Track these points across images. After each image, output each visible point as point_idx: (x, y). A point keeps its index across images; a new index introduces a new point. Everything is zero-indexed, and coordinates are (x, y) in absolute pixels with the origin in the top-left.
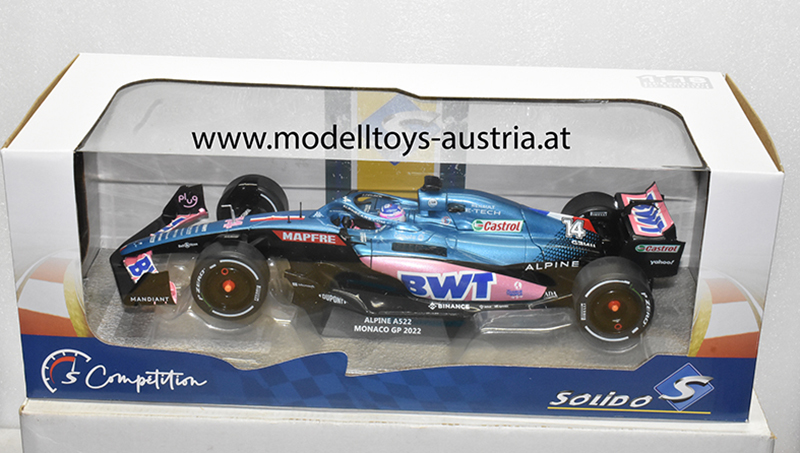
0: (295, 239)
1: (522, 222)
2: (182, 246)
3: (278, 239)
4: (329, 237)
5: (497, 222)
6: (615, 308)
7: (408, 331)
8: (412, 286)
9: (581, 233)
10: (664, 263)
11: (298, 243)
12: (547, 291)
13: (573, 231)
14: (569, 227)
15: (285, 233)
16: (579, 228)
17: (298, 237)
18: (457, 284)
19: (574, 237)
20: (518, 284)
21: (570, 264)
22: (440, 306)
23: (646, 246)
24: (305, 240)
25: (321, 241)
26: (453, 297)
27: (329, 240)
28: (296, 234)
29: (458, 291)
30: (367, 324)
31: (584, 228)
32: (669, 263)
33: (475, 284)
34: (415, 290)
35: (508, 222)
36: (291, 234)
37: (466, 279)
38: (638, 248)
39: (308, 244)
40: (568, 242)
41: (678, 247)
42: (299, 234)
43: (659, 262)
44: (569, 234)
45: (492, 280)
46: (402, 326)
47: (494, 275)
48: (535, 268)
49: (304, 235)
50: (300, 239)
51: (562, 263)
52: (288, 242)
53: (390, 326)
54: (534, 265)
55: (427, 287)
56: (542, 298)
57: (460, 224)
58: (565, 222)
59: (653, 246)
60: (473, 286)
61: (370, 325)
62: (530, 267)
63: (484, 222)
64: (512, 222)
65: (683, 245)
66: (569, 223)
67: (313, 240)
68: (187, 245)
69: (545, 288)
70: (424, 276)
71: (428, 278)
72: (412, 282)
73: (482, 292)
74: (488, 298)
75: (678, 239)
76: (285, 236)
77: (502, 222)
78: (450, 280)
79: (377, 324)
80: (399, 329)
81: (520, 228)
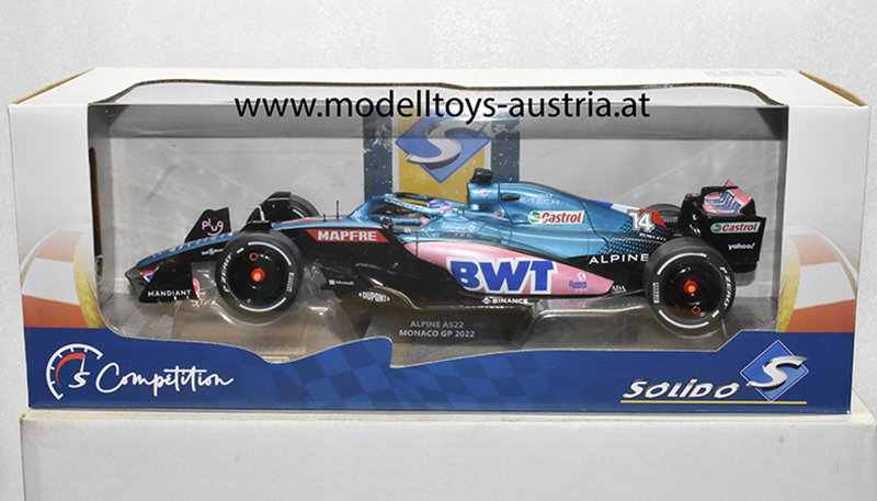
0: (332, 239)
1: (583, 213)
2: (207, 253)
3: (314, 241)
4: (370, 233)
5: (556, 213)
6: (692, 289)
7: (459, 334)
8: (464, 275)
9: (649, 226)
10: (744, 247)
11: (335, 243)
12: (614, 285)
13: (641, 223)
14: (636, 220)
15: (320, 233)
16: (647, 220)
17: (335, 236)
18: (514, 272)
19: (642, 231)
20: (582, 276)
21: (639, 258)
23: (723, 225)
24: (342, 239)
25: (361, 239)
26: (510, 289)
27: (370, 237)
28: (333, 233)
29: (515, 282)
30: (414, 328)
31: (652, 220)
32: (749, 247)
33: (534, 272)
34: (466, 282)
35: (567, 213)
36: (327, 233)
37: (523, 267)
38: (713, 228)
39: (346, 244)
40: (635, 234)
41: (759, 224)
42: (336, 233)
43: (738, 246)
44: (636, 227)
45: (552, 268)
46: (454, 330)
47: (554, 263)
48: (600, 261)
49: (342, 233)
50: (338, 239)
51: (630, 256)
52: (324, 243)
53: (440, 330)
54: (598, 257)
55: (480, 276)
56: (609, 292)
58: (631, 214)
59: (731, 224)
60: (531, 275)
61: (417, 329)
62: (594, 260)
63: (541, 213)
64: (572, 213)
65: (763, 221)
67: (351, 239)
68: (212, 252)
69: (612, 282)
70: (476, 262)
71: (481, 264)
73: (541, 283)
74: (548, 292)
75: (757, 215)
76: (321, 236)
77: (562, 213)
78: (505, 267)
79: (425, 328)
80: (450, 333)
81: (581, 219)
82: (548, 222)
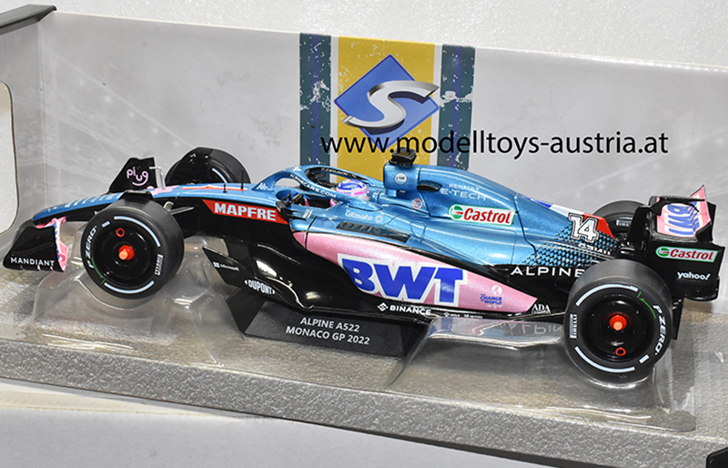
0: (229, 213)
3: (210, 212)
4: (269, 211)
5: (482, 210)
6: (618, 326)
7: (353, 339)
9: (592, 235)
10: (696, 276)
11: (231, 218)
12: (537, 303)
13: (582, 231)
14: (577, 226)
15: (217, 205)
16: (591, 228)
17: (232, 210)
18: (414, 280)
20: (497, 289)
21: (573, 273)
22: (393, 308)
23: (671, 249)
24: (240, 214)
25: (259, 217)
26: (409, 297)
27: (268, 216)
28: (230, 206)
30: (303, 326)
31: (597, 228)
32: (702, 277)
33: (439, 280)
34: (360, 283)
35: (495, 211)
36: (224, 205)
37: (426, 273)
38: (659, 251)
39: (243, 221)
41: (715, 253)
42: (234, 207)
43: (689, 275)
44: (576, 235)
45: (461, 279)
46: (347, 333)
47: (465, 272)
49: (240, 208)
50: (235, 214)
51: (561, 270)
52: (220, 216)
53: (332, 331)
55: (374, 278)
56: (529, 311)
57: (434, 208)
58: (573, 218)
59: (680, 250)
61: (307, 327)
62: (517, 271)
63: (464, 208)
64: (500, 211)
66: (577, 220)
67: (249, 215)
69: (535, 299)
70: (371, 263)
71: (376, 266)
72: (356, 271)
75: (714, 242)
76: (219, 209)
77: (488, 210)
78: (405, 272)
79: (316, 328)
80: (343, 336)
81: (510, 220)
82: (471, 220)
